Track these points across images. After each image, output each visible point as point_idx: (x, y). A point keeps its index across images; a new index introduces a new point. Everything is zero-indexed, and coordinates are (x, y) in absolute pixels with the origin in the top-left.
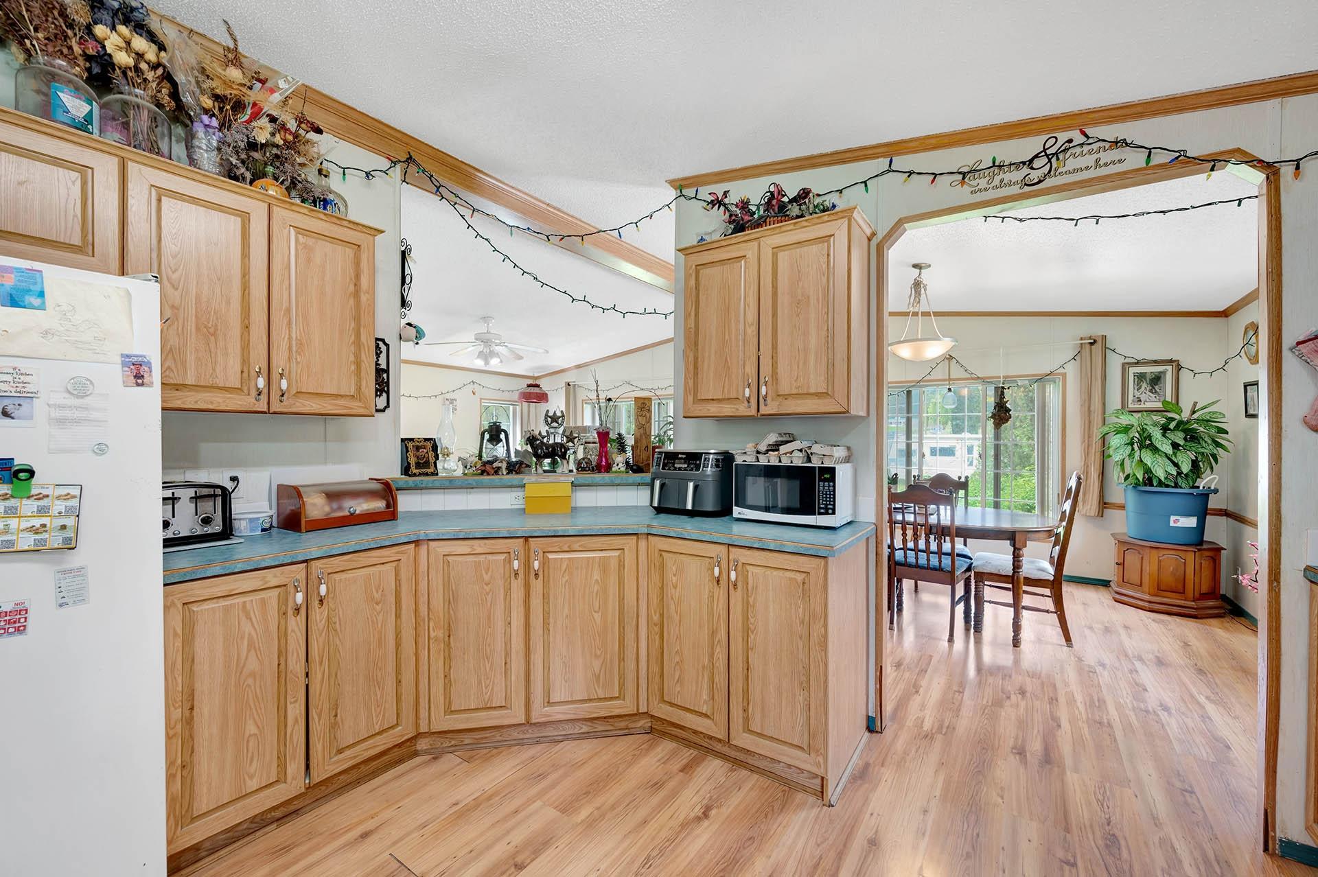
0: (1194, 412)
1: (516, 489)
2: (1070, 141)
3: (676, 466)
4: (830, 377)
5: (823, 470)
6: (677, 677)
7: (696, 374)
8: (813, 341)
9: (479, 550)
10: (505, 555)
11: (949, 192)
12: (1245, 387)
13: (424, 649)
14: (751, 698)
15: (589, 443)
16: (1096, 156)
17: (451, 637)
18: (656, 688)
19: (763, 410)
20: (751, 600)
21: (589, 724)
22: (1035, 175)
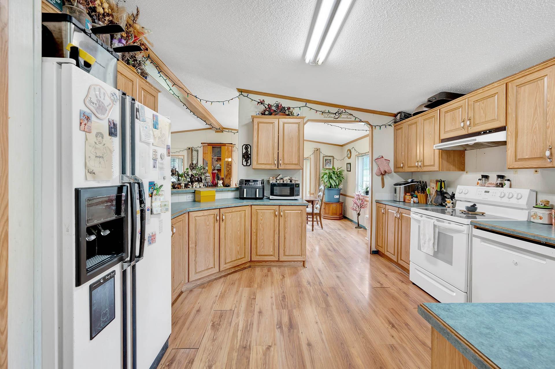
0: (338, 170)
1: (188, 194)
2: (342, 111)
3: (250, 184)
4: (299, 160)
5: (296, 184)
6: (262, 247)
7: (258, 155)
8: (294, 150)
9: (206, 214)
10: (213, 215)
11: (319, 116)
12: (347, 164)
13: (187, 252)
14: (286, 246)
15: (207, 176)
16: (347, 116)
17: (197, 246)
18: (254, 252)
19: (280, 167)
20: (286, 220)
21: (234, 268)
22: (336, 117)
